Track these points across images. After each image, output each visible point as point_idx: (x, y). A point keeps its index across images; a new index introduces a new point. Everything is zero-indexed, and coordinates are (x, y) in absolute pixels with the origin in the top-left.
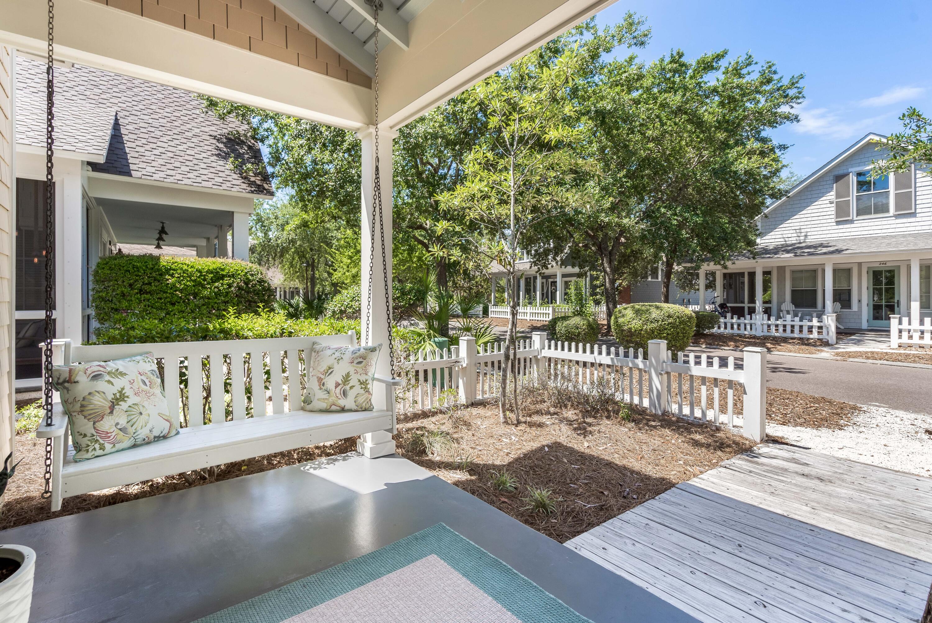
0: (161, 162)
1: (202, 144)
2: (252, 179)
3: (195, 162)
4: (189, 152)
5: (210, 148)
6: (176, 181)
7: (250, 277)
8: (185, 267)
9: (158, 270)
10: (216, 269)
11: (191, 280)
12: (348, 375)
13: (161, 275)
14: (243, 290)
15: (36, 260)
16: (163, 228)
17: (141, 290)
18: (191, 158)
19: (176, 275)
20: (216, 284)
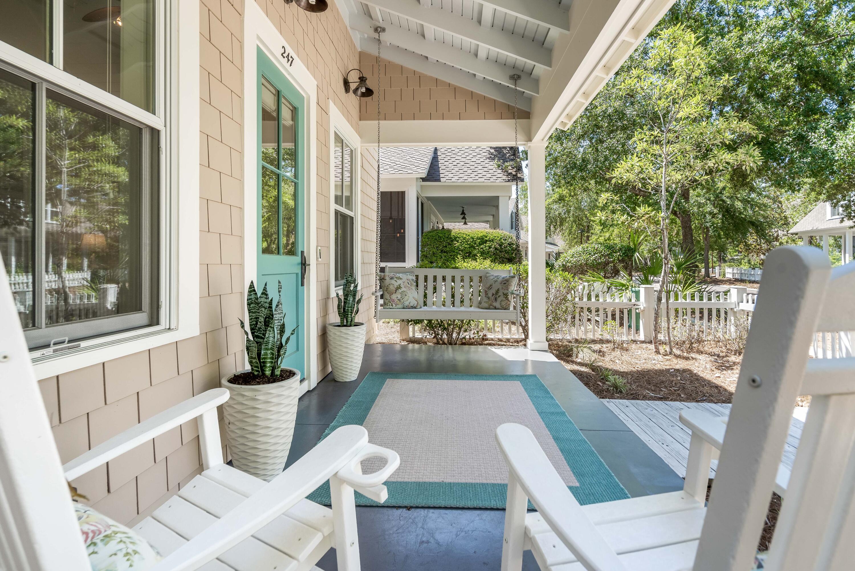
0: (457, 169)
1: (481, 152)
2: (510, 171)
3: (476, 165)
4: (473, 160)
5: (485, 154)
6: (463, 181)
7: (503, 241)
8: (465, 236)
9: (451, 238)
10: (482, 237)
11: (468, 244)
12: (498, 290)
13: (452, 241)
14: (498, 250)
15: (398, 235)
16: (463, 211)
17: (442, 251)
18: (473, 163)
19: (460, 241)
20: (482, 246)
